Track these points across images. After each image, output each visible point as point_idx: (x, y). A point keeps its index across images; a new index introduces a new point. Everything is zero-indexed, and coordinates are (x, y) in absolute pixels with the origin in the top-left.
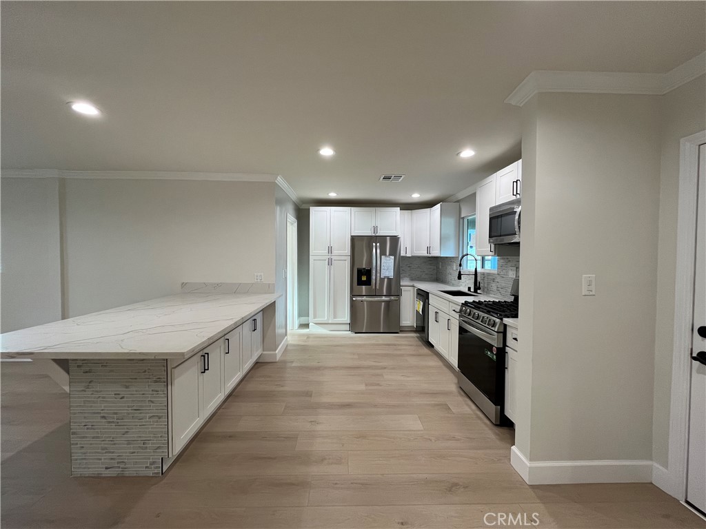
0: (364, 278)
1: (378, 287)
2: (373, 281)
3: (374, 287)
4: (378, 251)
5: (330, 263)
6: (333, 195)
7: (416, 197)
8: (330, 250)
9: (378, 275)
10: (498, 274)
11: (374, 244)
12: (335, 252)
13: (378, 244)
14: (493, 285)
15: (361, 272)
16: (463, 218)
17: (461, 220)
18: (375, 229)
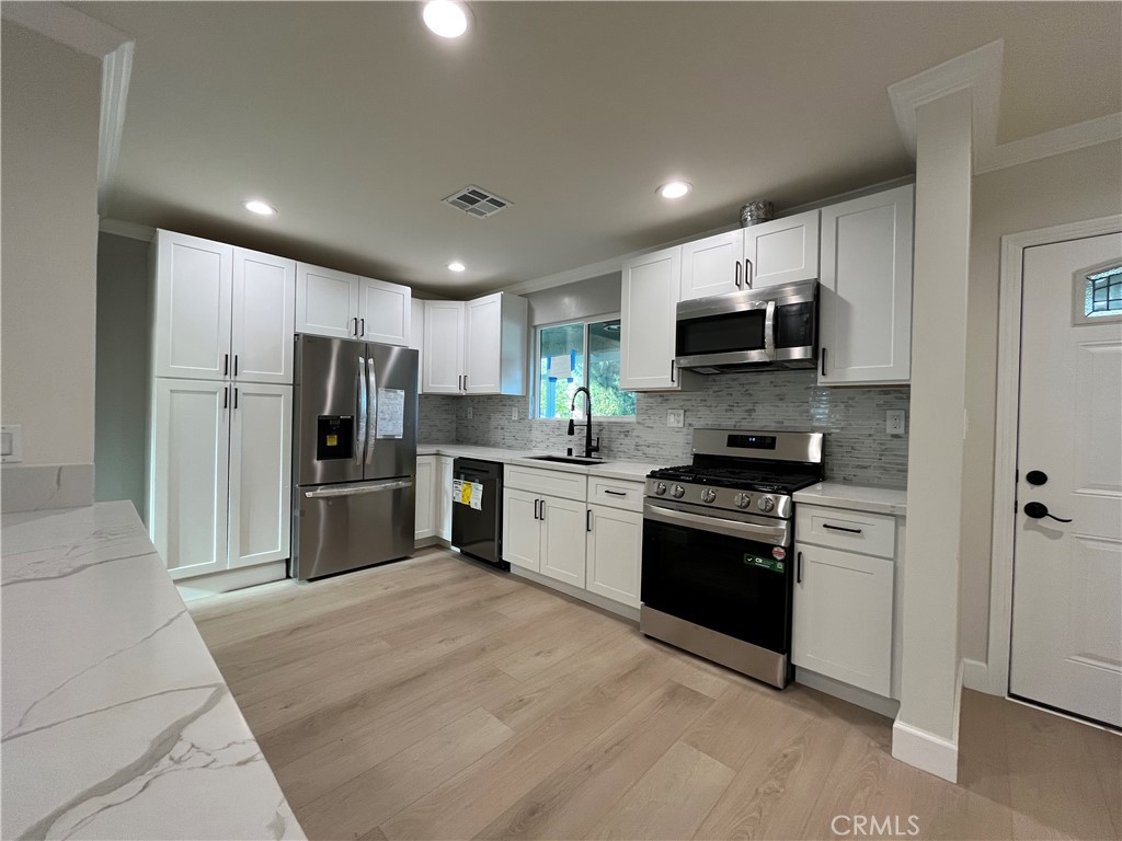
0: (332, 441)
1: (368, 461)
2: (359, 449)
3: (359, 461)
4: (372, 378)
5: (231, 400)
6: (259, 210)
7: (458, 270)
8: (231, 365)
9: (372, 432)
10: (638, 423)
11: (362, 360)
12: (244, 373)
13: (371, 361)
14: (627, 441)
15: (325, 426)
16: (535, 327)
17: (533, 330)
18: (358, 323)
